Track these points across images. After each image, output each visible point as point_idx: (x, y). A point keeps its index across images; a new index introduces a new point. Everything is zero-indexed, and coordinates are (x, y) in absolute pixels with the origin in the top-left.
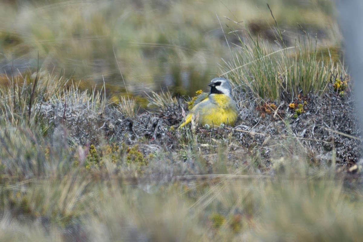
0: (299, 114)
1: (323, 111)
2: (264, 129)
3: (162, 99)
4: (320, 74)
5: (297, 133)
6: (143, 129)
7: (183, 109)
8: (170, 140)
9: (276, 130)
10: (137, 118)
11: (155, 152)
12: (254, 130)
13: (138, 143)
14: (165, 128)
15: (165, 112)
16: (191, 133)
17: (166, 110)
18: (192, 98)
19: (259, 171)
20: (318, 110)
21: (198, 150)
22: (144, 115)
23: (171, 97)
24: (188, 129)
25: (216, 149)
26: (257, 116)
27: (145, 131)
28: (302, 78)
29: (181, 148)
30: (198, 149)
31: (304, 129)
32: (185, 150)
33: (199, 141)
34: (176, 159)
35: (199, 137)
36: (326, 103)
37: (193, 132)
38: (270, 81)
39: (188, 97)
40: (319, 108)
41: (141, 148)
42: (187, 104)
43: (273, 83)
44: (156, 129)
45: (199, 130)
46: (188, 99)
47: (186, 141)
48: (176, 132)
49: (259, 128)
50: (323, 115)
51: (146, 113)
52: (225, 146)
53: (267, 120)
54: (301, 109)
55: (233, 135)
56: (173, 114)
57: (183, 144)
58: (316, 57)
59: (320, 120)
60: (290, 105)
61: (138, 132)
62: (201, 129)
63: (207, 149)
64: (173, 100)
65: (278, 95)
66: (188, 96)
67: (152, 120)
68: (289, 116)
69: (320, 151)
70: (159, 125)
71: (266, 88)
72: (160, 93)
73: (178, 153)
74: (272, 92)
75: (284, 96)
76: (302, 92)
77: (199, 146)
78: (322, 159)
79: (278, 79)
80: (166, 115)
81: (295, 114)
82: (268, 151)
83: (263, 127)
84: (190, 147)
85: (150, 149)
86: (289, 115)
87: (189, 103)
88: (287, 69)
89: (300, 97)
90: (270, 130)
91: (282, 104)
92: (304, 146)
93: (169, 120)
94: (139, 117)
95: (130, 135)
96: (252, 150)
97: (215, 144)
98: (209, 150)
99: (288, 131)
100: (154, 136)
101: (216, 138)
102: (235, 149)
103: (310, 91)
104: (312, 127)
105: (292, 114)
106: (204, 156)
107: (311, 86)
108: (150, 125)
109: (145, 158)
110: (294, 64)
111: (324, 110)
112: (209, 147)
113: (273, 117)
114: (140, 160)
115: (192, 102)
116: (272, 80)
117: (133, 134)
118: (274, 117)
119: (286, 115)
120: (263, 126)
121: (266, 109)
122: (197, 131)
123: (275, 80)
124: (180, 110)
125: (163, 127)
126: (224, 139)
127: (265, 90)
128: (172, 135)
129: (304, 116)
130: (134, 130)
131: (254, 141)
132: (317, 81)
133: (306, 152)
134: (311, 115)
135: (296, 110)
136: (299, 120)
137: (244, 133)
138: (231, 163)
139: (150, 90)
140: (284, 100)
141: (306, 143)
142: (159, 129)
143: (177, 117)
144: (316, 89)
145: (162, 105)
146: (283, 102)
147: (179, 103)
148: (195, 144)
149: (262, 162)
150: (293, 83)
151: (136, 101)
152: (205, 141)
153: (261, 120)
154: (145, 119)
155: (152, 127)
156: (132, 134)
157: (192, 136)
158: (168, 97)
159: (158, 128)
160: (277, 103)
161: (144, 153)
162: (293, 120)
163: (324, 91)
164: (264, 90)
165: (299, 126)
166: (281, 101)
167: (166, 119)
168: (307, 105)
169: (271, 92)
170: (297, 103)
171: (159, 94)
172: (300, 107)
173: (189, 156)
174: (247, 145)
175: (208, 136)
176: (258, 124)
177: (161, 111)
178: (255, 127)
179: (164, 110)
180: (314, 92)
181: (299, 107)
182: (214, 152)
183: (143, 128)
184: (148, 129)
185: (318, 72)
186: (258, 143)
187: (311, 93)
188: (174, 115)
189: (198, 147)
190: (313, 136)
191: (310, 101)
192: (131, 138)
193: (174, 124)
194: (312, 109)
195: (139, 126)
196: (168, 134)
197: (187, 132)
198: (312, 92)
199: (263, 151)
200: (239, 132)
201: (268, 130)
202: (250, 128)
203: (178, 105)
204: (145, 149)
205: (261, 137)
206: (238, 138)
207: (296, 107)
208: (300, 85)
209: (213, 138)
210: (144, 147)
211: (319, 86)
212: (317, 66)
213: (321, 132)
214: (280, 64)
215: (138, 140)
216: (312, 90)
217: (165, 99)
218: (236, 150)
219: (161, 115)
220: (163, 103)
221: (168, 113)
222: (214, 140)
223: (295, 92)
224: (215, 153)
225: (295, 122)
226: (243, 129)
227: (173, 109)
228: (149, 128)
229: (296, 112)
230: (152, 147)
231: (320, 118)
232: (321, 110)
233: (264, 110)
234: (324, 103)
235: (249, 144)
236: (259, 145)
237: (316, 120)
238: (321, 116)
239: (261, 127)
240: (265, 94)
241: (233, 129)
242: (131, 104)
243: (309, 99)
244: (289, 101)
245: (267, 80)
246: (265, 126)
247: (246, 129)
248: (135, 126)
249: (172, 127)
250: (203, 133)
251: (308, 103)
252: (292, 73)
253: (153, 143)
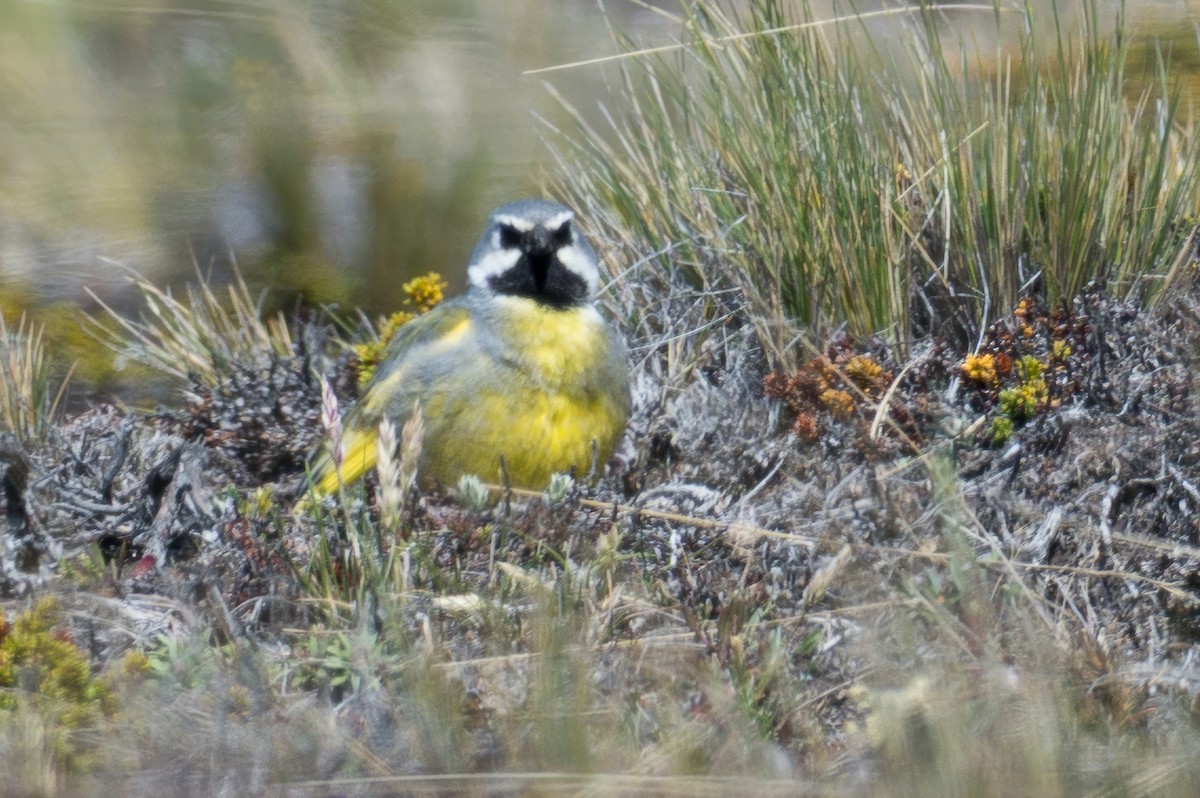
0: (1019, 417)
1: (1163, 401)
2: (809, 509)
3: (199, 331)
4: (1149, 175)
5: (1011, 530)
6: (89, 503)
7: (325, 386)
8: (247, 570)
9: (883, 512)
10: (52, 441)
11: (159, 644)
12: (752, 512)
13: (57, 590)
14: (220, 497)
15: (220, 404)
16: (373, 532)
17: (226, 391)
18: (383, 319)
19: (780, 759)
20: (1133, 393)
21: (419, 634)
22: (95, 419)
23: (257, 313)
24: (358, 503)
25: (524, 625)
26: (771, 429)
27: (100, 516)
28: (1037, 199)
29: (312, 621)
30: (419, 624)
31: (1051, 505)
32: (340, 633)
33: (423, 576)
34: (284, 684)
35: (426, 551)
36: (1180, 351)
37: (388, 521)
38: (849, 216)
39: (357, 318)
40: (1139, 379)
41: (76, 619)
42: (351, 354)
43: (866, 228)
44: (165, 510)
45: (422, 512)
46: (356, 332)
47: (346, 577)
48: (286, 528)
49: (779, 503)
50: (1163, 426)
51: (105, 411)
52: (578, 606)
53: (833, 451)
54: (1032, 390)
55: (625, 545)
56: (266, 417)
57: (324, 595)
58: (1121, 74)
59: (1150, 455)
60: (968, 363)
61: (60, 525)
62: (433, 503)
63: (474, 628)
64: (270, 333)
65: (896, 303)
66: (359, 311)
67: (144, 455)
68: (962, 430)
69: (1147, 638)
70: (181, 479)
71: (824, 260)
72: (190, 293)
73: (297, 651)
74: (859, 285)
75: (930, 309)
76: (1037, 287)
77: (423, 605)
78: (1160, 688)
79: (896, 206)
80: (225, 425)
81: (996, 419)
82: (832, 641)
83: (803, 494)
84: (365, 615)
85: (129, 623)
86: (962, 424)
87: (361, 351)
88: (949, 144)
89: (1029, 318)
90: (850, 514)
91: (920, 356)
92: (1052, 610)
93: (241, 453)
94: (66, 431)
95: (13, 543)
96: (739, 630)
97: (519, 595)
98: (484, 632)
99: (952, 521)
100: (156, 548)
101: (527, 559)
102: (635, 625)
103: (1085, 283)
104: (1101, 498)
105: (981, 420)
106: (454, 669)
107: (1094, 250)
108: (130, 483)
109: (98, 678)
110: (995, 119)
111: (1171, 391)
112: (483, 612)
113: (862, 433)
114: (73, 685)
115: (378, 344)
116: (860, 212)
117: (28, 537)
118: (872, 435)
119: (944, 423)
120: (806, 488)
121: (823, 386)
122: (414, 519)
123: (878, 213)
124: (306, 393)
125: (209, 491)
126: (570, 564)
127: (817, 276)
128: (262, 539)
129: (1052, 430)
130: (33, 507)
131: (749, 582)
132: (1128, 217)
133: (1064, 646)
134: (1093, 426)
135: (1003, 393)
136: (1018, 455)
137: (692, 531)
138: (615, 708)
139: (131, 276)
140: (935, 334)
141: (1065, 591)
142: (184, 506)
143: (292, 433)
144: (1123, 269)
145: (200, 360)
146: (924, 348)
147: (302, 350)
148: (401, 594)
149: (801, 702)
150: (987, 232)
151: (44, 339)
152: (458, 580)
153: (796, 453)
154: (102, 445)
155: (144, 494)
156: (20, 534)
157: (382, 548)
158: (239, 314)
159: (179, 497)
160: (889, 352)
161: (96, 648)
162: (985, 453)
163: (1169, 277)
164: (810, 276)
165: (1020, 490)
166: (912, 339)
167: (226, 449)
168: (1067, 365)
169: (854, 283)
170: (1010, 351)
171: (181, 296)
172: (1028, 376)
173: (362, 665)
174: (708, 601)
175: (475, 550)
176: (777, 475)
177: (199, 400)
178: (760, 498)
179: (214, 396)
180: (1114, 285)
181: (1021, 373)
182: (514, 643)
183: (87, 497)
184: (116, 505)
185: (1137, 164)
186: (774, 592)
187: (1092, 291)
188: (272, 425)
189: (419, 615)
190: (1102, 548)
191: (1089, 338)
192: (19, 557)
193: (272, 476)
194: (1099, 389)
195: (62, 486)
196: (237, 534)
197: (351, 525)
198: (1100, 287)
199: (806, 637)
200: (660, 523)
201: (834, 512)
202: (729, 499)
203: (297, 365)
204: (100, 627)
205: (792, 556)
206: (654, 560)
207: (1004, 375)
208: (1025, 245)
209: (505, 560)
210: (96, 613)
211: (1139, 247)
212: (1131, 128)
213: (1151, 523)
214: (911, 123)
215: (55, 570)
216: (1101, 272)
217: (219, 329)
218: (643, 630)
219: (195, 423)
220: (205, 352)
221: (237, 409)
222: (514, 571)
223: (996, 285)
224: (519, 650)
225: (995, 464)
226: (689, 504)
227: (265, 390)
228: (123, 500)
229: (1004, 407)
230: (139, 613)
231: (1145, 440)
232: (1151, 391)
233: (811, 392)
234: (1169, 355)
235: (721, 595)
236: (781, 600)
237: (1126, 454)
238: (1152, 432)
239: (795, 493)
240: (821, 297)
241: (626, 509)
242: (15, 357)
243: (1082, 330)
244: (963, 341)
245: (829, 212)
246: (815, 491)
247: (704, 508)
248: (41, 484)
249: (260, 492)
250: (445, 529)
251: (1074, 350)
252: (978, 175)
253: (148, 586)
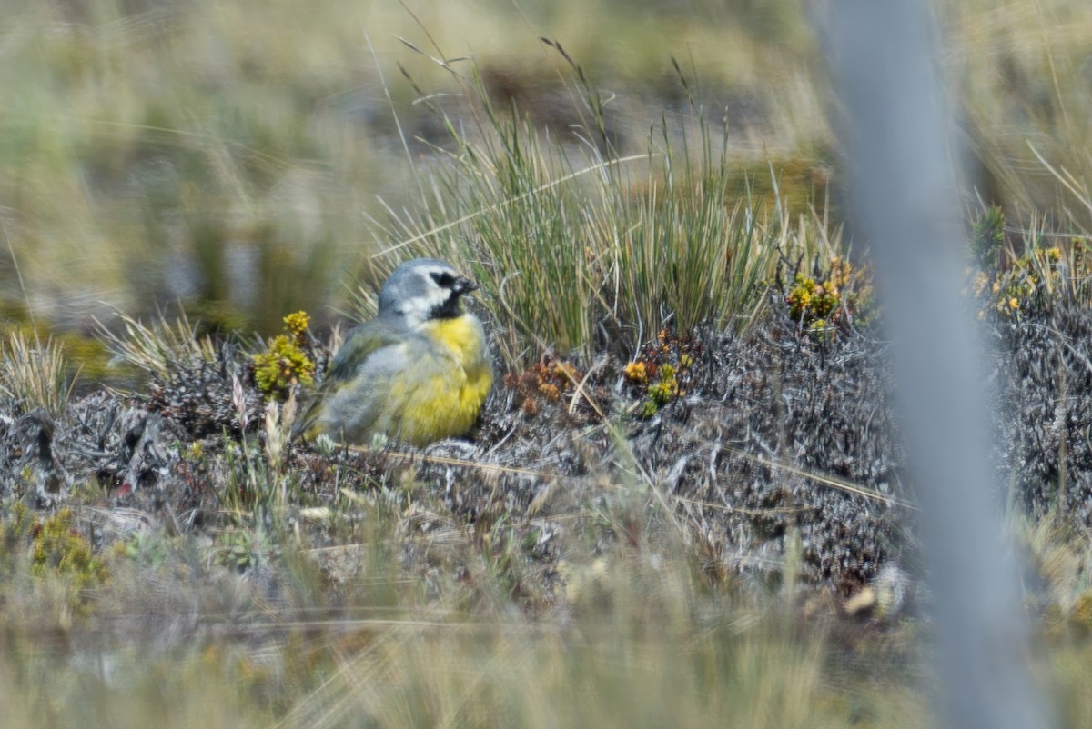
0: (661, 402)
1: (748, 393)
2: (532, 457)
3: (158, 346)
4: (740, 254)
5: (655, 470)
6: (90, 451)
7: (235, 379)
8: (187, 492)
9: (577, 459)
10: (68, 413)
11: (133, 537)
12: (497, 458)
13: (70, 504)
14: (170, 447)
15: (170, 390)
16: (263, 469)
17: (175, 383)
18: (271, 339)
19: (515, 612)
20: (730, 388)
21: (292, 531)
22: (93, 400)
23: (193, 335)
24: (255, 452)
25: (356, 526)
26: (508, 407)
27: (97, 459)
28: (672, 269)
29: (226, 524)
30: (291, 526)
31: (680, 456)
32: (243, 531)
33: (294, 496)
34: (209, 563)
35: (296, 481)
36: (759, 362)
37: (273, 463)
38: (557, 280)
39: (255, 338)
40: (734, 379)
41: (82, 523)
42: (250, 360)
43: (567, 286)
44: (137, 456)
45: (294, 457)
46: (254, 346)
47: (247, 497)
48: (211, 466)
49: (513, 453)
50: (748, 408)
51: (100, 395)
52: (390, 515)
53: (546, 422)
54: (669, 385)
55: (419, 477)
56: (199, 399)
57: (234, 507)
58: (723, 192)
59: (740, 425)
60: (629, 368)
61: (73, 464)
62: (300, 452)
63: (324, 527)
64: (201, 347)
65: (585, 331)
66: (256, 333)
67: (124, 421)
68: (626, 409)
69: (738, 537)
70: (146, 437)
71: (541, 305)
72: (153, 323)
73: (217, 542)
74: (562, 320)
75: (606, 335)
76: (672, 322)
77: (295, 514)
78: (746, 568)
79: (585, 273)
80: (174, 404)
81: (647, 403)
82: (546, 537)
83: (528, 448)
84: (260, 519)
85: (115, 524)
86: (626, 405)
87: (257, 358)
88: (619, 235)
89: (667, 341)
90: (557, 460)
91: (600, 364)
92: (680, 520)
93: (183, 421)
94: (77, 406)
95: (43, 475)
96: (489, 530)
97: (354, 508)
98: (332, 531)
99: (619, 465)
100: (131, 479)
101: (358, 486)
102: (425, 527)
103: (700, 319)
104: (709, 452)
105: (637, 403)
106: (314, 553)
107: (706, 299)
108: (115, 439)
109: (96, 558)
110: (645, 221)
111: (753, 386)
112: (331, 519)
113: (564, 410)
114: (81, 562)
115: (268, 354)
116: (563, 277)
117: (53, 472)
118: (570, 412)
119: (614, 405)
120: (529, 444)
121: (540, 381)
122: (289, 462)
123: (574, 276)
124: (223, 385)
125: (163, 444)
126: (385, 489)
127: (537, 314)
128: (196, 473)
129: (680, 410)
130: (56, 453)
131: (494, 501)
132: (727, 280)
133: (688, 542)
134: (706, 408)
135: (651, 387)
136: (660, 426)
137: (459, 470)
138: (412, 579)
139: (117, 312)
140: (609, 350)
141: (688, 508)
142: (148, 453)
143: (215, 409)
144: (724, 311)
145: (159, 364)
146: (602, 358)
147: (221, 357)
148: (281, 507)
149: (530, 573)
150: (642, 288)
151: (63, 351)
152: (315, 499)
153: (524, 422)
154: (98, 415)
155: (124, 446)
156: (48, 469)
157: (269, 479)
158: (183, 336)
159: (146, 448)
160: (581, 361)
161: (94, 539)
162: (640, 423)
163: (752, 317)
164: (533, 314)
165: (661, 446)
166: (594, 353)
167: (174, 418)
168: (690, 369)
169: (559, 319)
170: (655, 361)
171: (146, 324)
172: (666, 376)
173: (259, 551)
174: (469, 512)
175: (326, 481)
176: (512, 436)
177: (157, 387)
178: (502, 449)
179: (167, 385)
180: (719, 321)
181: (662, 375)
182: (349, 538)
183: (89, 447)
184: (107, 452)
185: (732, 247)
186: (510, 507)
187: (704, 325)
188: (202, 403)
189: (292, 521)
190: (711, 482)
191: (703, 354)
192: (47, 484)
193: (202, 435)
194: (709, 385)
195: (74, 440)
196: (181, 470)
197: (251, 465)
198: (711, 322)
199: (529, 535)
200: (439, 465)
201: (548, 459)
202: (482, 450)
203: (218, 366)
204: (97, 526)
205: (521, 485)
206: (435, 487)
207: (651, 375)
208: (664, 297)
209: (345, 486)
210: (95, 517)
211: (734, 298)
212: (729, 226)
213: (740, 467)
214: (595, 221)
215: (70, 492)
216: (711, 313)
217: (170, 345)
218: (430, 529)
219: (155, 402)
220: (162, 358)
221: (181, 394)
222: (350, 494)
223: (646, 322)
224: (353, 542)
225: (645, 430)
226: (458, 453)
227: (198, 382)
228: (111, 449)
229: (651, 396)
230: (121, 518)
231: (737, 416)
232: (741, 386)
233: (533, 385)
234: (752, 364)
235: (477, 509)
236: (514, 513)
237: (725, 425)
238: (741, 412)
239: (523, 447)
240: (540, 327)
241: (419, 457)
242: (45, 361)
243: (699, 349)
244: (626, 355)
245: (545, 276)
246: (536, 446)
247: (467, 456)
248: (62, 439)
249: (195, 445)
250: (307, 468)
251: (694, 361)
252: (636, 253)
253: (127, 502)
